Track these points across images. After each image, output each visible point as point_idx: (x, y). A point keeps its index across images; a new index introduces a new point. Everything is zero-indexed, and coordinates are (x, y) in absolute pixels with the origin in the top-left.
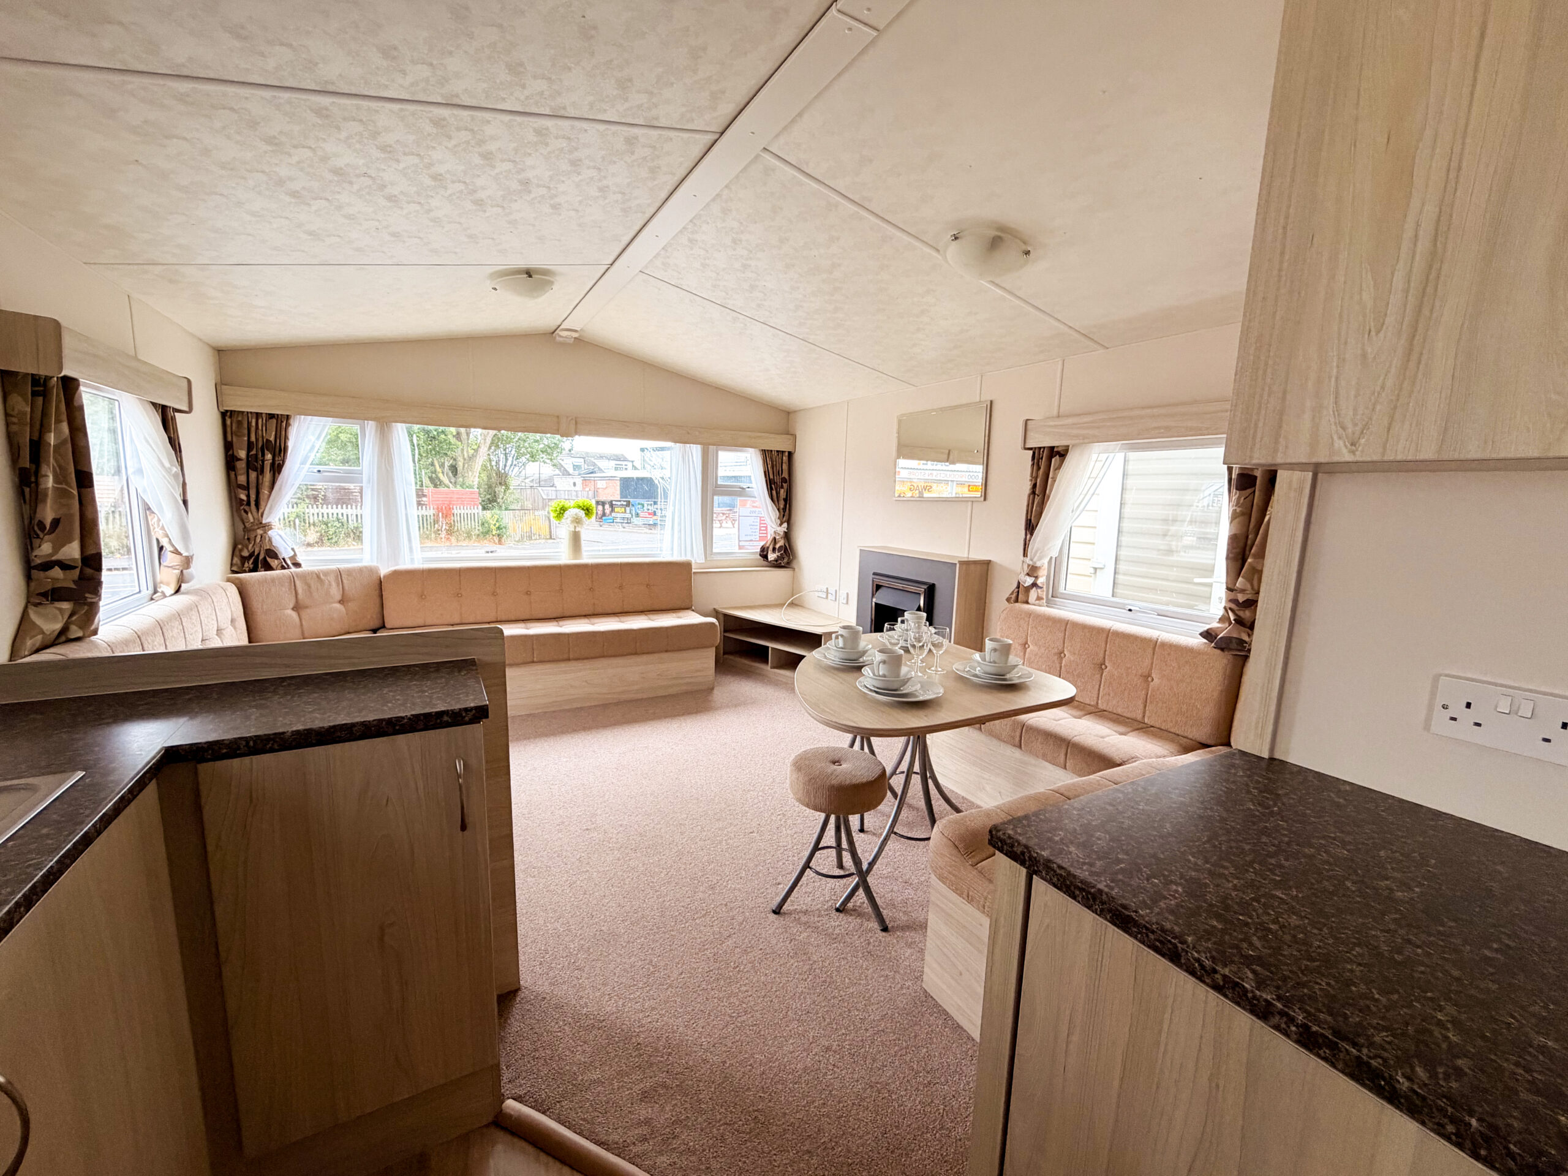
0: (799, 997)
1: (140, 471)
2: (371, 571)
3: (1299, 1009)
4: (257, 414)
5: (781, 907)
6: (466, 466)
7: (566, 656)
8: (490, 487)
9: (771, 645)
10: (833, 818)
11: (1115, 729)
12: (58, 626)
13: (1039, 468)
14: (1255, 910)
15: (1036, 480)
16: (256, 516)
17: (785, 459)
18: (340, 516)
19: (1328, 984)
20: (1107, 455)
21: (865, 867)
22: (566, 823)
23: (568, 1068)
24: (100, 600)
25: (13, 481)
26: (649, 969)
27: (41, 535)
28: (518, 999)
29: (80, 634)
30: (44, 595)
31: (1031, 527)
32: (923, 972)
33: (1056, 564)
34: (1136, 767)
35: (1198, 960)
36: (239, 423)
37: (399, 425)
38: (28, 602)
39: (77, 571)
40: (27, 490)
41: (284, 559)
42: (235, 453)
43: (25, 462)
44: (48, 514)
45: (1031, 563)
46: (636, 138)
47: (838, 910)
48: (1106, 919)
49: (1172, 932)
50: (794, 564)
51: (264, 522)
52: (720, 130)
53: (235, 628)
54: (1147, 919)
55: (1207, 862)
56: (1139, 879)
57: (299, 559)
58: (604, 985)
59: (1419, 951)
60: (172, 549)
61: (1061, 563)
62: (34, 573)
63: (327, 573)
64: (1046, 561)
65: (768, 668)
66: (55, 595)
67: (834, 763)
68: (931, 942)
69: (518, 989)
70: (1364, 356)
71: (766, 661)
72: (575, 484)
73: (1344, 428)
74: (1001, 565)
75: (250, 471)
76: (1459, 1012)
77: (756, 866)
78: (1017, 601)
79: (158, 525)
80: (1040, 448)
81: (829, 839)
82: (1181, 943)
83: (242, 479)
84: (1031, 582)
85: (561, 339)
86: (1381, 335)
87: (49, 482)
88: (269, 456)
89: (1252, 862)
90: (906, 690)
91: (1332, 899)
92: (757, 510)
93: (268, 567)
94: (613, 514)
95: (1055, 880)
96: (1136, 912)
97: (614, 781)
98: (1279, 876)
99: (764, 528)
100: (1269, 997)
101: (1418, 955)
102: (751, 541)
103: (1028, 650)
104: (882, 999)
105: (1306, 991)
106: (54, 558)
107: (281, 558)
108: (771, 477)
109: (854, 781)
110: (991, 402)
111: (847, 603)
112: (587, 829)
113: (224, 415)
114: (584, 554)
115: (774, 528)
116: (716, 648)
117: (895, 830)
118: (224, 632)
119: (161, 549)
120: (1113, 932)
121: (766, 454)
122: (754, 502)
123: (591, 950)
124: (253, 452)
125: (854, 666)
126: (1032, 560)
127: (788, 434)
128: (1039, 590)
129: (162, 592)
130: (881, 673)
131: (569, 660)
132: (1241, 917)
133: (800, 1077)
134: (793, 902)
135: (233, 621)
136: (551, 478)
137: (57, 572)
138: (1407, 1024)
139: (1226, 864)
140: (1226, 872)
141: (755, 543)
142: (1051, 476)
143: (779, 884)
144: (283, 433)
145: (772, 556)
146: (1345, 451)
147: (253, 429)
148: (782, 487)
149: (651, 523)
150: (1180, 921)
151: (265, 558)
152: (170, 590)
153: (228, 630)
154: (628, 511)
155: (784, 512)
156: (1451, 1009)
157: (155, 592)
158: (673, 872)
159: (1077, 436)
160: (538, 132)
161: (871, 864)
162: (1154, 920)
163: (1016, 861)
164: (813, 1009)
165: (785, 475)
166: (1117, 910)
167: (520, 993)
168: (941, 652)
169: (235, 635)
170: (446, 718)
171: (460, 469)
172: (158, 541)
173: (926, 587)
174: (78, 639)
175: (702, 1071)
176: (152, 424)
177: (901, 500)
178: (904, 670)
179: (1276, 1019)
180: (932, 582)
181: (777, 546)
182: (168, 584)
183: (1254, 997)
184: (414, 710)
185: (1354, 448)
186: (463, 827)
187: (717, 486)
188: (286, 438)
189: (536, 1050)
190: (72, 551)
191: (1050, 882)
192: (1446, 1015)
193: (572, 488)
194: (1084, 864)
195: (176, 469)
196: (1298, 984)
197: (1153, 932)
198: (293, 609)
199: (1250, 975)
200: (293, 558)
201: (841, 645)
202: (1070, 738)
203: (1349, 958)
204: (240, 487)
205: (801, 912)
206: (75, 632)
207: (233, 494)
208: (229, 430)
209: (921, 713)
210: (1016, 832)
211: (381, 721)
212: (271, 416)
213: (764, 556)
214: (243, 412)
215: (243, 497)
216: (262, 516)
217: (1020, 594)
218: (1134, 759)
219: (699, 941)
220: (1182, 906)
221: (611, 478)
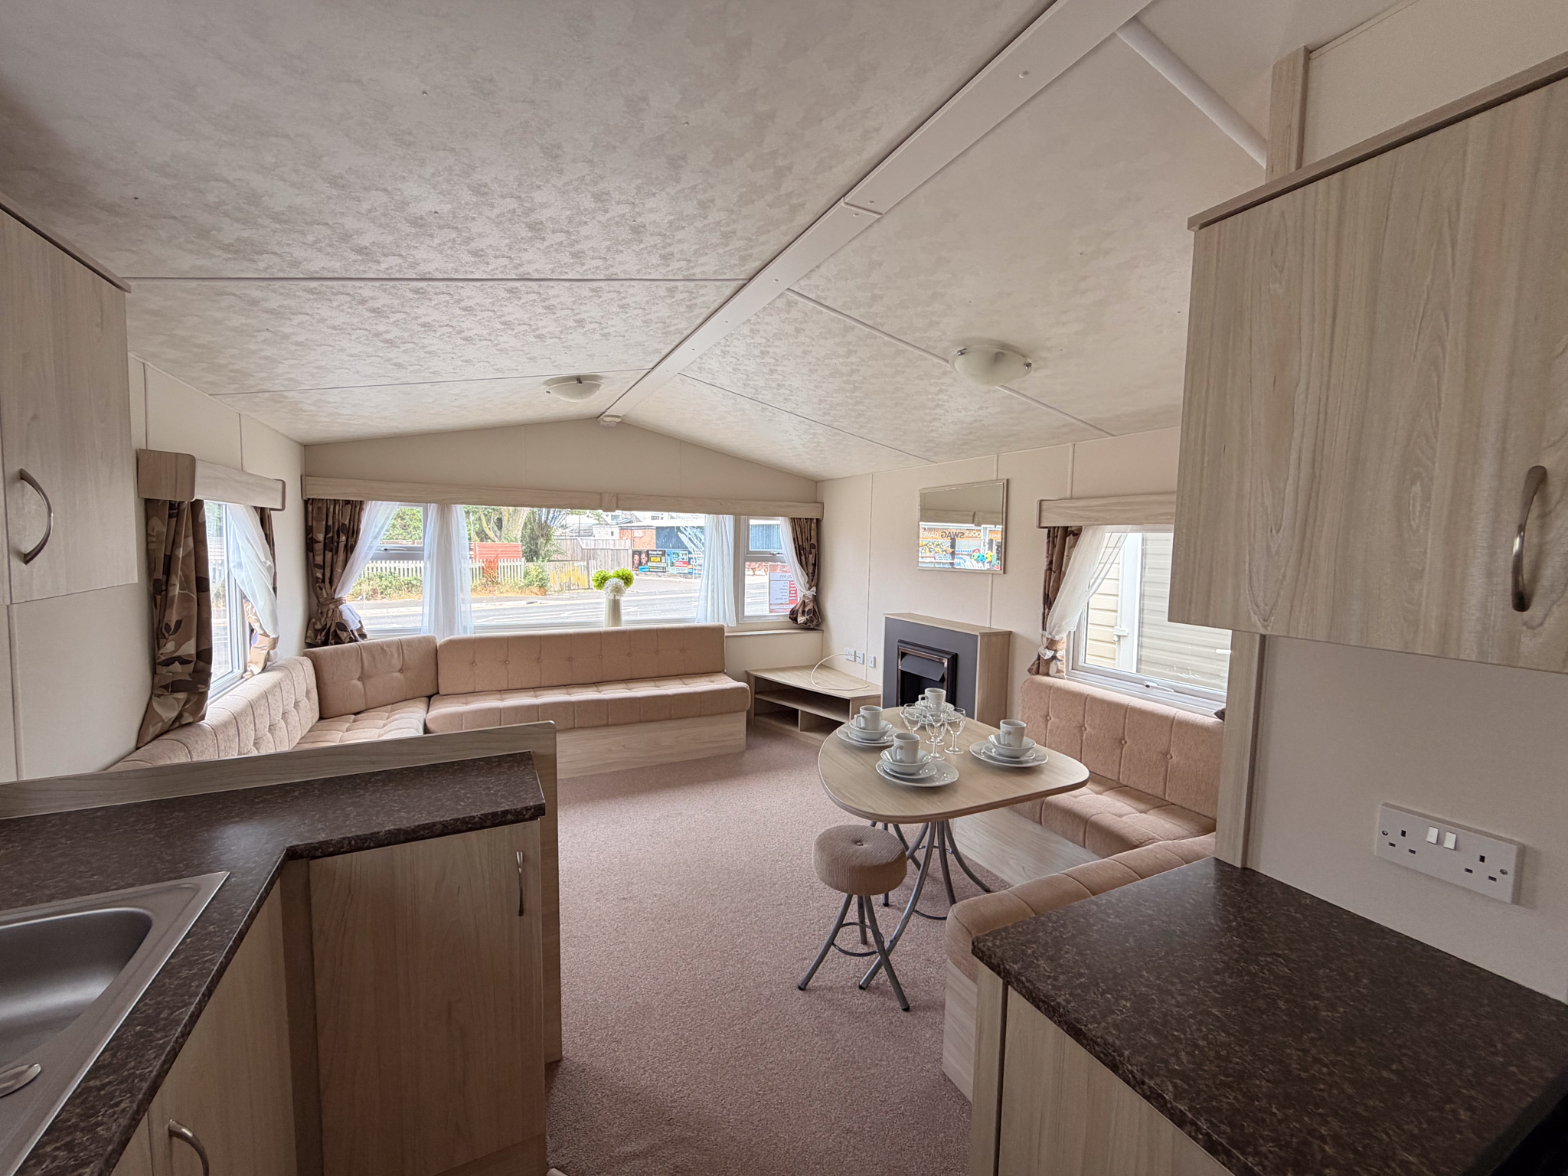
0: (823, 1077)
1: (240, 565)
2: (429, 641)
3: (1205, 1120)
4: (335, 500)
5: (807, 984)
6: (511, 520)
7: (605, 722)
8: (532, 539)
9: (800, 708)
10: (855, 899)
11: (1135, 806)
12: (174, 714)
13: (1054, 546)
14: (1190, 1027)
15: (1052, 557)
16: (329, 592)
17: (814, 526)
18: (393, 571)
19: (1235, 1098)
20: (1119, 534)
21: (887, 945)
22: (605, 892)
23: (605, 1140)
24: (209, 689)
25: (148, 589)
26: (681, 1043)
27: (167, 635)
28: (560, 1070)
29: (191, 720)
30: (165, 687)
31: (1048, 601)
32: (942, 1054)
33: (1075, 638)
34: (1152, 850)
35: (1131, 1072)
36: (319, 509)
37: (458, 506)
38: (152, 694)
39: (192, 665)
40: (159, 597)
41: (352, 631)
42: (314, 537)
43: (159, 574)
44: (173, 617)
45: (1050, 636)
46: (677, 287)
47: (861, 987)
48: (1063, 1029)
49: (1113, 1045)
50: (823, 627)
51: (336, 597)
52: (749, 277)
53: (309, 699)
54: (1093, 1033)
55: (1158, 978)
56: (1095, 993)
57: (365, 631)
58: (640, 1058)
59: (1325, 1070)
60: (262, 632)
61: (1079, 637)
62: (159, 669)
63: (389, 644)
64: (1064, 635)
65: (798, 730)
66: (174, 687)
67: (856, 842)
68: (949, 1024)
69: (560, 1061)
70: (1268, 548)
71: (796, 724)
72: (612, 533)
73: (1258, 606)
74: (1019, 635)
75: (326, 552)
76: (1341, 1128)
77: (784, 940)
78: (1038, 673)
79: (252, 612)
80: (1054, 528)
81: (853, 915)
82: (1119, 1056)
83: (319, 559)
84: (1051, 655)
85: (605, 424)
86: (1280, 535)
87: (176, 590)
88: (343, 538)
89: (1200, 979)
90: (922, 775)
91: (1261, 1017)
92: (787, 574)
93: (339, 641)
94: (649, 564)
95: (1024, 991)
96: (1086, 1026)
97: (650, 849)
98: (1219, 994)
99: (793, 592)
100: (1182, 1108)
101: (1323, 1074)
102: (782, 604)
103: (1050, 722)
104: (902, 1081)
105: (1214, 1104)
106: (175, 655)
107: (349, 630)
108: (800, 543)
109: (876, 863)
110: (1008, 480)
111: (875, 666)
112: (624, 899)
113: (306, 502)
114: (624, 618)
115: (803, 592)
116: (747, 712)
117: (917, 908)
118: (300, 704)
119: (252, 630)
120: (1070, 1041)
121: (795, 522)
122: (784, 567)
123: (627, 1023)
124: (330, 535)
125: (874, 746)
126: (1050, 634)
127: (816, 502)
128: (1059, 663)
129: (251, 671)
130: (898, 758)
131: (607, 725)
132: (1176, 1033)
133: (822, 1157)
134: (818, 978)
135: (308, 692)
136: (590, 528)
137: (177, 666)
138: (1292, 1136)
139: (1176, 980)
140: (1173, 989)
141: (785, 607)
142: (1066, 554)
143: (805, 959)
144: (357, 517)
145: (801, 619)
146: (1259, 624)
147: (331, 515)
148: (811, 553)
149: (686, 571)
150: (1122, 1035)
151: (335, 631)
152: (257, 669)
153: (303, 701)
154: (663, 560)
155: (813, 576)
156: (1335, 1124)
157: (246, 671)
158: (704, 944)
159: (1089, 518)
160: (593, 290)
161: (894, 943)
162: (1099, 1034)
163: (993, 970)
164: (835, 1090)
165: (814, 541)
166: (1072, 1023)
167: (562, 1064)
168: (958, 733)
169: (308, 706)
170: (509, 817)
171: (504, 523)
172: (250, 624)
173: (949, 657)
174: (189, 724)
175: (730, 1148)
176: (253, 523)
177: (923, 570)
178: (921, 753)
179: (1188, 1127)
180: (954, 651)
181: (807, 609)
182: (256, 663)
183: (1172, 1108)
184: (483, 809)
185: (1266, 623)
186: (521, 913)
187: (749, 552)
188: (359, 521)
189: (577, 1121)
190: (190, 648)
191: (1020, 993)
192: (1329, 1130)
193: (610, 537)
194: (1049, 977)
195: (270, 563)
196: (1209, 1097)
197: (1098, 1045)
198: (359, 679)
199: (1170, 1088)
200: (360, 630)
201: (863, 725)
202: (1088, 816)
203: (1261, 1074)
204: (317, 566)
205: (826, 988)
206: (188, 718)
207: (310, 572)
208: (310, 515)
209: (935, 798)
210: (994, 945)
211: (457, 820)
212: (347, 502)
213: (795, 620)
214: (323, 500)
215: (319, 575)
216: (335, 592)
217: (1041, 667)
218: (1150, 840)
219: (728, 1016)
220: (1127, 1021)
221: (648, 527)
